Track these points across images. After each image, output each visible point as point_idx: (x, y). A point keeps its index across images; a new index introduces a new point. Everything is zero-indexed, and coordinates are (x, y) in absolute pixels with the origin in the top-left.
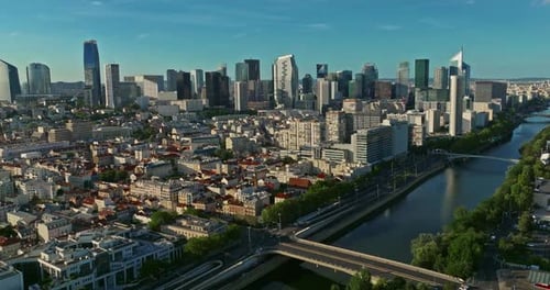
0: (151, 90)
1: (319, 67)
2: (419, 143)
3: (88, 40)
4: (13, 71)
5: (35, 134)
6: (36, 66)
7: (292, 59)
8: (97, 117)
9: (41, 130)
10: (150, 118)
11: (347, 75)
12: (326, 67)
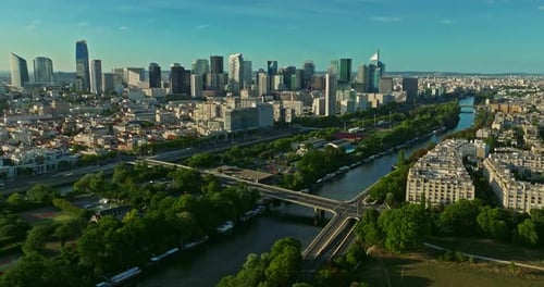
0: (134, 80)
1: (269, 63)
2: (289, 120)
3: (80, 40)
4: (23, 63)
5: (31, 110)
6: (41, 59)
7: (240, 57)
8: (81, 100)
9: (35, 107)
10: (121, 101)
11: (291, 70)
12: (276, 63)
